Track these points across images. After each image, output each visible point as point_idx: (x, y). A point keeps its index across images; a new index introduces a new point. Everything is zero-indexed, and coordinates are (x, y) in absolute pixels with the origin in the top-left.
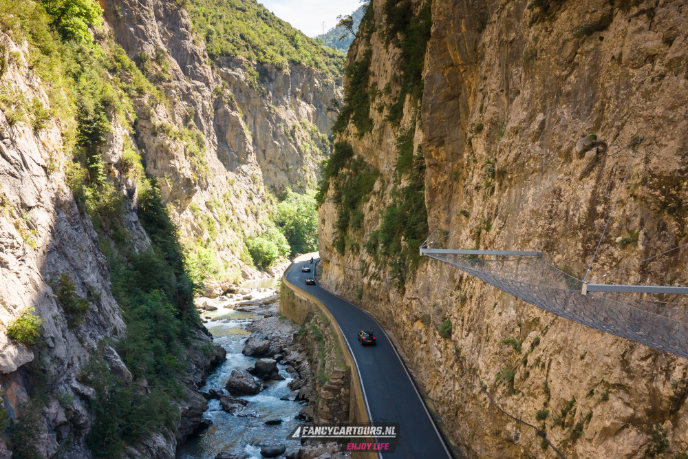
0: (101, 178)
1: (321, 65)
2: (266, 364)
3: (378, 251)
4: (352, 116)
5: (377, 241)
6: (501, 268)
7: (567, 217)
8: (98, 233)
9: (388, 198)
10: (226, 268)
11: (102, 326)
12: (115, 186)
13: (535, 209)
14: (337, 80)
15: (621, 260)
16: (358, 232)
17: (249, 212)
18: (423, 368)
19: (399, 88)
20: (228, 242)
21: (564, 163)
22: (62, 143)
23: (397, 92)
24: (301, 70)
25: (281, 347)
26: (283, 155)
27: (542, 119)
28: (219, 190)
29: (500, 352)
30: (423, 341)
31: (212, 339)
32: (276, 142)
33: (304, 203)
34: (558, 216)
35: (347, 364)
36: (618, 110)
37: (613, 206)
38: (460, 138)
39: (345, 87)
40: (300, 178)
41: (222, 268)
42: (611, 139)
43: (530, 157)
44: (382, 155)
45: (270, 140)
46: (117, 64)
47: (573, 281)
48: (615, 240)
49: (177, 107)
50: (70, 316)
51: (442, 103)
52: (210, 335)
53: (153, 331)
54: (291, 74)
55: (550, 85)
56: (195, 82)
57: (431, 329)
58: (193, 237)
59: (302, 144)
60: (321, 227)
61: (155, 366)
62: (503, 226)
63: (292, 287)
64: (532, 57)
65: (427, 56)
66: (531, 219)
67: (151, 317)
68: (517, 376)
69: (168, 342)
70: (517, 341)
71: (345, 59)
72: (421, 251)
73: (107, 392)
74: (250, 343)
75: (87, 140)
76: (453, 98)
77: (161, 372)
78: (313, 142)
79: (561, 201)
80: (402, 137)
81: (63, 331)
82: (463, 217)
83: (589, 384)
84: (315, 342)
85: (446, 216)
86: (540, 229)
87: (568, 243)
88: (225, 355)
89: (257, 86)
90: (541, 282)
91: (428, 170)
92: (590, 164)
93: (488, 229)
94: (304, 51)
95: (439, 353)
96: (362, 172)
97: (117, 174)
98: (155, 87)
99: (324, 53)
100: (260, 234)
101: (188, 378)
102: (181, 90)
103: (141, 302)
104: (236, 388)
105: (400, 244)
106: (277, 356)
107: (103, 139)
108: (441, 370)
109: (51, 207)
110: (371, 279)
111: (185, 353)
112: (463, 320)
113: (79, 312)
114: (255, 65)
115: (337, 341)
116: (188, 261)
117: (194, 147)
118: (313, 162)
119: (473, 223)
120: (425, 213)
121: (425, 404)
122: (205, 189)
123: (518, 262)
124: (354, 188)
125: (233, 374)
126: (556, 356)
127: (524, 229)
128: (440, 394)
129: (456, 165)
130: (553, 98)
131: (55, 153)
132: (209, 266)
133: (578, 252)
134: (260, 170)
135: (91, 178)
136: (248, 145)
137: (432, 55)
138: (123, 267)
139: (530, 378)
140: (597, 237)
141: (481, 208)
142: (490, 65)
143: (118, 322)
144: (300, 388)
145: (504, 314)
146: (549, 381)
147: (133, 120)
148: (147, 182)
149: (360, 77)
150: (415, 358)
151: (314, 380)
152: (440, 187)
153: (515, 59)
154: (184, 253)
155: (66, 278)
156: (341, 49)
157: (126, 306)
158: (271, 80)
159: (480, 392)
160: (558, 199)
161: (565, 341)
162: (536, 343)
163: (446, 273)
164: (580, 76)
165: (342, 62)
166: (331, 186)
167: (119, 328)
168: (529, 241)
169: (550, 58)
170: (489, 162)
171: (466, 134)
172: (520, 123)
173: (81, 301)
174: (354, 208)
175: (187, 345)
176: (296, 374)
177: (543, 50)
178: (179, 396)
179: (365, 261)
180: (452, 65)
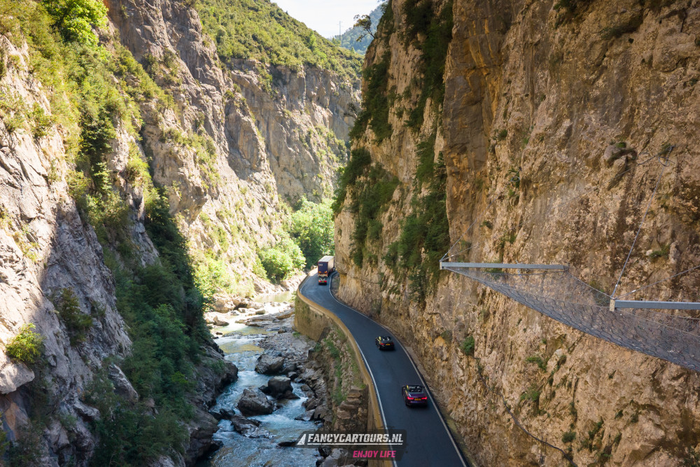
0: (106, 187)
1: (338, 67)
2: (279, 382)
3: (397, 264)
4: (370, 121)
5: (397, 253)
6: (526, 283)
7: (595, 229)
8: (103, 246)
9: (408, 207)
10: (238, 281)
11: (107, 344)
12: (121, 196)
13: (561, 220)
14: (355, 83)
15: (651, 274)
16: (377, 243)
17: (262, 222)
18: (445, 387)
19: (419, 92)
20: (240, 253)
21: (592, 172)
22: (64, 151)
23: (418, 96)
24: (317, 73)
25: (295, 364)
26: (298, 162)
27: (568, 125)
28: (230, 198)
29: (524, 371)
30: (445, 358)
31: (223, 356)
32: (291, 149)
33: (320, 213)
34: (586, 227)
35: (364, 382)
36: (648, 116)
37: (643, 217)
38: (483, 144)
39: (363, 90)
40: (316, 186)
41: (233, 281)
42: (641, 146)
43: (557, 166)
44: (401, 162)
45: (284, 146)
46: (123, 67)
47: (601, 296)
48: (645, 253)
49: (187, 112)
50: (73, 332)
51: (463, 109)
52: (221, 352)
53: (160, 348)
54: (306, 77)
55: (577, 89)
56: (205, 85)
57: (453, 345)
58: (203, 249)
59: (318, 150)
60: (337, 238)
61: (163, 385)
62: (528, 237)
63: (307, 301)
64: (558, 61)
65: (449, 58)
66: (557, 231)
67: (158, 334)
68: (542, 396)
69: (177, 359)
70: (543, 359)
71: (363, 61)
72: (442, 264)
73: (112, 413)
74: (262, 360)
75: (91, 147)
76: (476, 103)
77: (169, 391)
78: (329, 148)
79: (589, 212)
80: (422, 143)
81: (65, 349)
82: (486, 228)
83: (618, 405)
84: (332, 359)
85: (469, 227)
86: (567, 241)
87: (596, 256)
88: (237, 373)
89: (270, 89)
90: (567, 297)
91: (449, 179)
92: (619, 173)
93: (512, 241)
94: (319, 53)
95: (461, 371)
96: (380, 180)
97: (122, 183)
98: (163, 91)
99: (341, 55)
100: (274, 245)
101: (198, 397)
102: (190, 94)
103: (148, 317)
104: (248, 408)
105: (420, 256)
106: (291, 374)
107: (108, 146)
108: (463, 389)
109: (52, 218)
110: (390, 292)
111: (194, 371)
112: (486, 337)
113: (82, 329)
114: (268, 68)
115: (354, 358)
116: (198, 274)
117: (204, 154)
118: (329, 169)
119: (496, 235)
120: (447, 224)
121: (447, 424)
122: (216, 199)
123: (544, 276)
124: (373, 197)
125: (245, 392)
126: (583, 375)
127: (550, 241)
128: (462, 414)
129: (479, 173)
130: (580, 103)
131: (57, 161)
132: (220, 279)
133: (606, 265)
134: (273, 177)
135: (95, 187)
136: (261, 151)
137: (454, 58)
138: (130, 281)
139: (556, 398)
140: (626, 250)
141: (505, 219)
142: (514, 68)
143: (124, 338)
144: (315, 408)
145: (528, 330)
146: (575, 401)
147: (140, 126)
148: (154, 190)
149: (378, 80)
150: (436, 377)
151: (330, 399)
152: (462, 196)
153: (541, 61)
154: (193, 266)
155: (68, 293)
156: (359, 51)
157: (132, 322)
158: (285, 83)
159: (504, 413)
160: (586, 209)
161: (593, 359)
162: (562, 361)
163: (469, 287)
164: (608, 80)
165: (360, 65)
166: (347, 195)
167: (124, 345)
168: (555, 254)
169: (577, 61)
170: (513, 171)
171: (489, 141)
172: (545, 130)
173: (85, 318)
174: (372, 218)
175: (197, 362)
176: (312, 393)
177: (569, 52)
178: (188, 417)
179: (383, 274)
180: (474, 68)
